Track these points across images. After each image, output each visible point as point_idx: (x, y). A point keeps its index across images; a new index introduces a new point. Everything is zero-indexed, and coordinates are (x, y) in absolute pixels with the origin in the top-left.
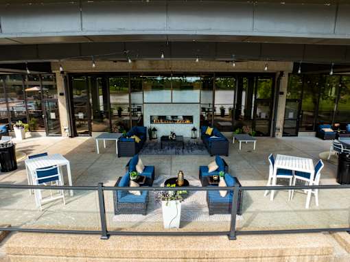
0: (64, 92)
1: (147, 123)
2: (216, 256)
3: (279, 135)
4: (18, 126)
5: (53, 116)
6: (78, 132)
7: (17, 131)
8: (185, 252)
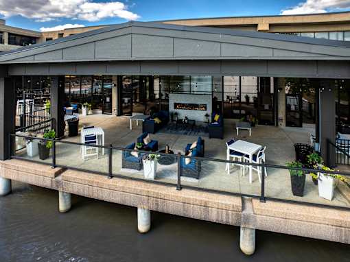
0: (116, 84)
1: (171, 109)
2: (165, 198)
3: (283, 124)
4: (84, 106)
5: (108, 100)
6: (124, 112)
7: (84, 110)
8: (148, 192)
